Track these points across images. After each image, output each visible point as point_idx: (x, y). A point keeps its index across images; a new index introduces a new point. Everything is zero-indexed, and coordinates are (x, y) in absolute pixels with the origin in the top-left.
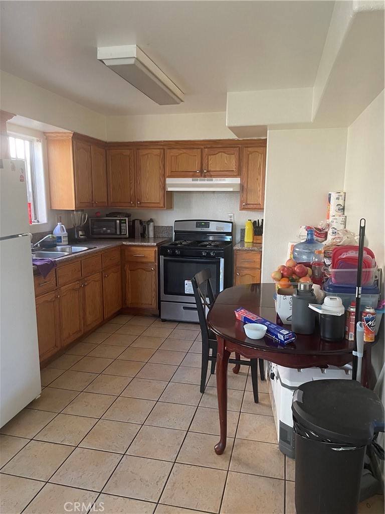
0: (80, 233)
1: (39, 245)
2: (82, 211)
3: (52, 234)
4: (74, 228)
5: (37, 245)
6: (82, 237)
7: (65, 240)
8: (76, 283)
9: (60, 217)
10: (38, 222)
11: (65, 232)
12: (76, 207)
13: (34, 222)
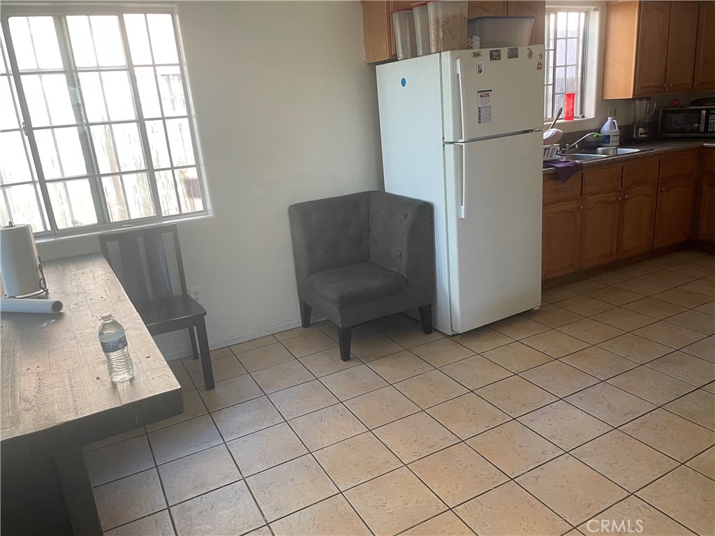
0: (641, 130)
1: (577, 146)
2: (649, 98)
3: (599, 133)
4: (633, 124)
5: (575, 146)
6: (642, 136)
7: (615, 140)
8: (613, 194)
9: (616, 110)
10: (583, 117)
11: (617, 129)
12: (634, 95)
13: (578, 117)
